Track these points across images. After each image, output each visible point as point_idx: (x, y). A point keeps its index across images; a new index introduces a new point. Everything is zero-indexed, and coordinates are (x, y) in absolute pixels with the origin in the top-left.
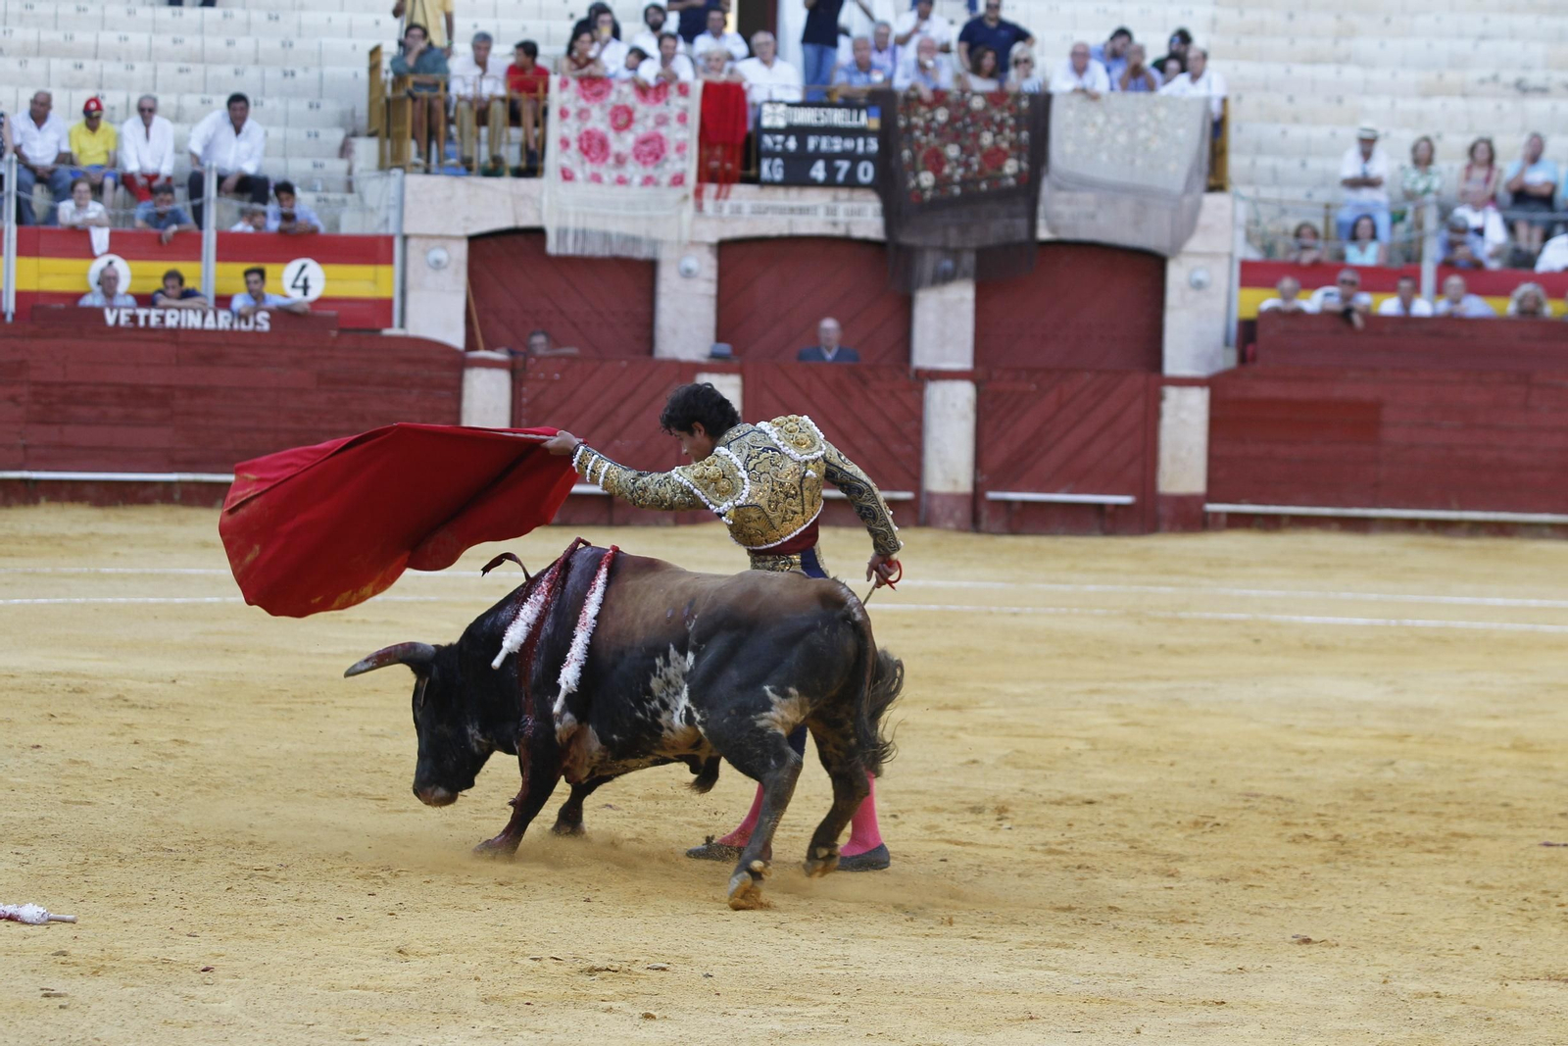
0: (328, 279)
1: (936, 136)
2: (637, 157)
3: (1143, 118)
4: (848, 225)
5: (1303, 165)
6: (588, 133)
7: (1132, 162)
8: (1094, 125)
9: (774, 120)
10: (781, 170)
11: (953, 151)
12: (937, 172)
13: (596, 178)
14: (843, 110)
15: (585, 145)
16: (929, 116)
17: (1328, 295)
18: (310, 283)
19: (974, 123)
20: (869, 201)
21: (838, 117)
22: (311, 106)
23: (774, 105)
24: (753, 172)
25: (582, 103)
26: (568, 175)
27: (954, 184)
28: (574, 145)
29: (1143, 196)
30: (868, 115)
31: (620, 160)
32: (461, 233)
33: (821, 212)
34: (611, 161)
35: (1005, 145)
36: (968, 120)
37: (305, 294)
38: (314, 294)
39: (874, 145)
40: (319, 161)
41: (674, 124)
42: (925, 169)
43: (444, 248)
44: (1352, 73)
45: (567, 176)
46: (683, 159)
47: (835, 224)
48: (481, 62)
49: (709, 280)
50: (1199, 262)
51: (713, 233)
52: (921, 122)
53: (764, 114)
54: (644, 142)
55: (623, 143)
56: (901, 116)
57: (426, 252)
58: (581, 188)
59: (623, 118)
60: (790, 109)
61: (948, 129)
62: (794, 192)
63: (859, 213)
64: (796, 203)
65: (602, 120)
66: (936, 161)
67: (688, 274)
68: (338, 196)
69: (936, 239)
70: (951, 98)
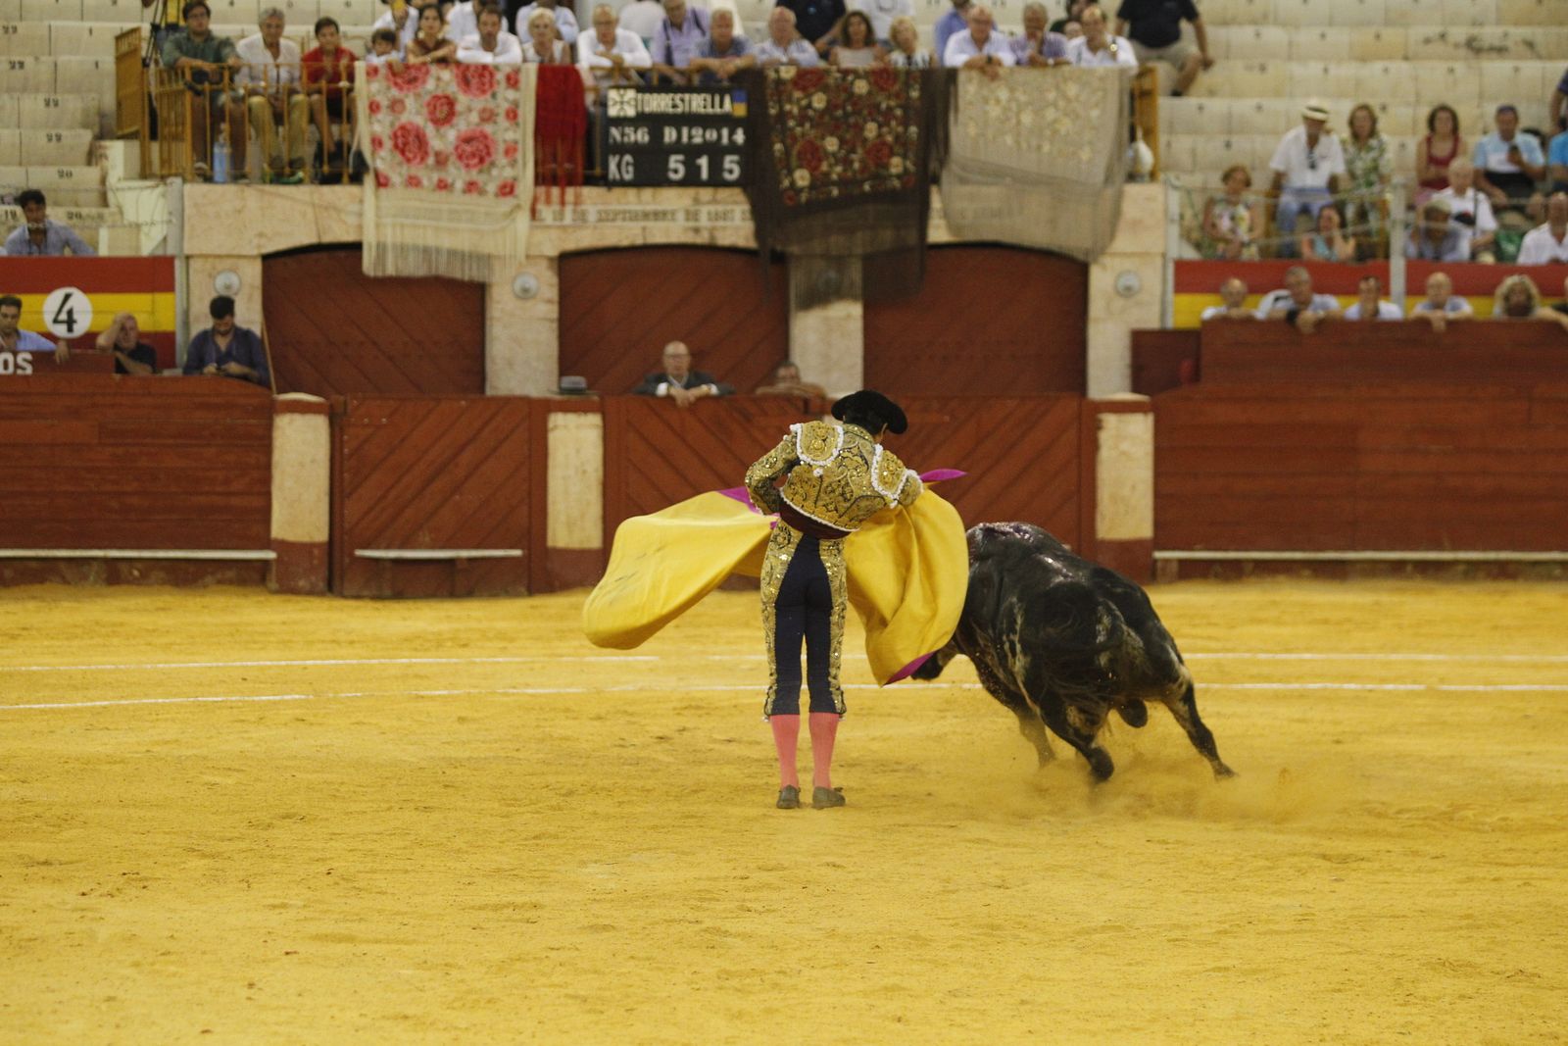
0: (96, 312)
1: (812, 127)
2: (460, 157)
3: (1051, 96)
4: (712, 230)
5: (1228, 145)
6: (403, 128)
7: (1039, 147)
8: (998, 101)
9: (622, 109)
10: (631, 169)
11: (831, 144)
12: (813, 169)
13: (413, 182)
14: (703, 96)
15: (400, 141)
16: (804, 102)
17: (1277, 299)
18: (76, 316)
19: (857, 112)
20: (736, 203)
21: (698, 103)
22: (47, 103)
23: (622, 91)
24: (598, 171)
25: (395, 92)
26: (382, 180)
27: (834, 183)
28: (388, 144)
29: (1057, 188)
30: (733, 101)
31: (441, 161)
32: (255, 252)
33: (681, 216)
34: (431, 160)
35: (889, 139)
36: (849, 108)
37: (70, 330)
38: (80, 329)
39: (740, 137)
40: (65, 169)
41: (503, 122)
42: (801, 167)
43: (234, 270)
44: (1274, 35)
45: (381, 182)
46: (513, 164)
47: (697, 230)
48: (273, 45)
49: (549, 301)
50: (1127, 264)
51: (553, 244)
52: (795, 110)
53: (610, 103)
54: (468, 140)
55: (443, 140)
56: (771, 104)
57: (212, 277)
58: (397, 197)
59: (444, 110)
60: (640, 96)
61: (827, 119)
62: (647, 193)
63: (725, 216)
64: (650, 208)
65: (418, 113)
66: (812, 156)
67: (525, 294)
68: (94, 211)
69: (817, 247)
70: (831, 81)
